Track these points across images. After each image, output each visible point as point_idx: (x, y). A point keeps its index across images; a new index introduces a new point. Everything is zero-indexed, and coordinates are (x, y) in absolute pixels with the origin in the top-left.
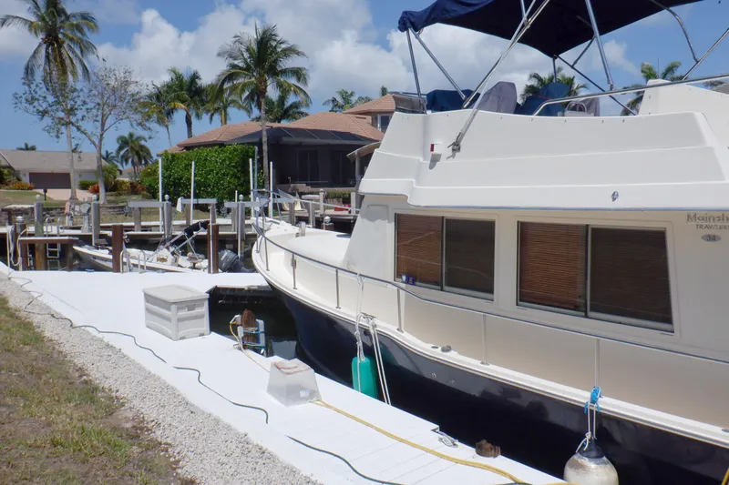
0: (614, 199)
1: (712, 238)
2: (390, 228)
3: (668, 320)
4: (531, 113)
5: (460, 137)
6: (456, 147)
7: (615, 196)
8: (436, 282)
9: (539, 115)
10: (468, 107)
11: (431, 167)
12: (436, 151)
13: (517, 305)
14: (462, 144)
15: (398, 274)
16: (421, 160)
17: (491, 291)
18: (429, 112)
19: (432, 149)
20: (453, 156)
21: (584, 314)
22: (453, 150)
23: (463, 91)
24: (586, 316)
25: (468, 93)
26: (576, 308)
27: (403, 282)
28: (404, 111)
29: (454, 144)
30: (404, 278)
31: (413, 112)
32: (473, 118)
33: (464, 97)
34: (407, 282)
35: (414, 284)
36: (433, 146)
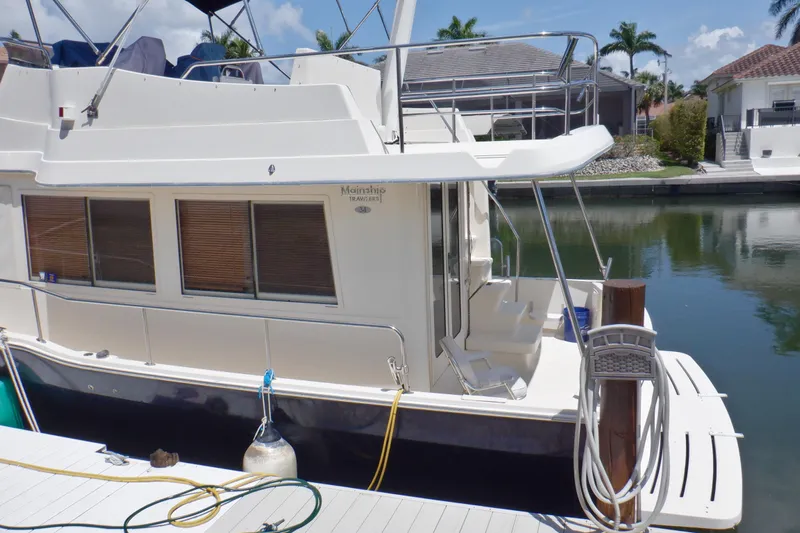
0: (271, 173)
1: (363, 210)
2: (17, 213)
3: (332, 293)
4: (179, 76)
5: (96, 100)
6: (92, 112)
7: (271, 170)
8: (85, 277)
9: (188, 78)
10: (102, 65)
11: (63, 135)
12: (67, 116)
13: (183, 293)
14: (100, 108)
15: (34, 271)
16: (49, 127)
17: (152, 281)
18: (56, 67)
19: (61, 114)
20: (90, 123)
21: (253, 296)
22: (89, 116)
23: (97, 45)
24: (256, 298)
25: (103, 47)
26: (245, 290)
27: (41, 281)
28: (21, 64)
29: (89, 108)
30: (42, 275)
31: (34, 66)
32: (110, 78)
33: (97, 51)
34: (47, 280)
35: (55, 282)
36: (61, 110)
